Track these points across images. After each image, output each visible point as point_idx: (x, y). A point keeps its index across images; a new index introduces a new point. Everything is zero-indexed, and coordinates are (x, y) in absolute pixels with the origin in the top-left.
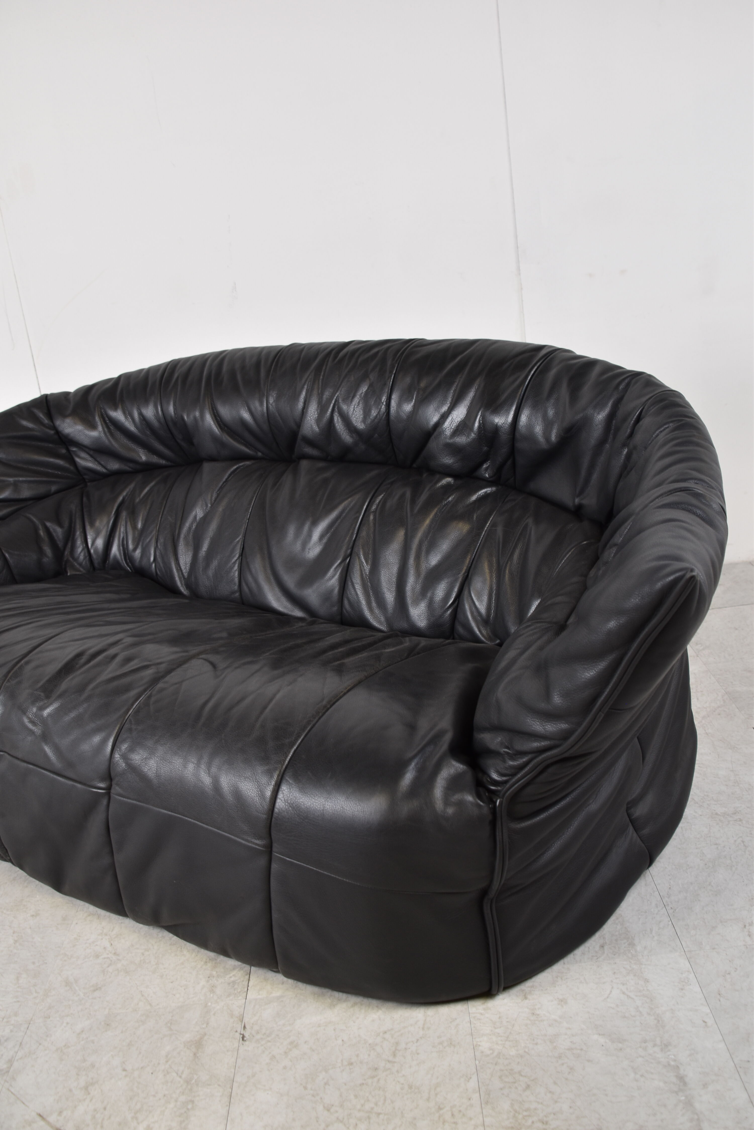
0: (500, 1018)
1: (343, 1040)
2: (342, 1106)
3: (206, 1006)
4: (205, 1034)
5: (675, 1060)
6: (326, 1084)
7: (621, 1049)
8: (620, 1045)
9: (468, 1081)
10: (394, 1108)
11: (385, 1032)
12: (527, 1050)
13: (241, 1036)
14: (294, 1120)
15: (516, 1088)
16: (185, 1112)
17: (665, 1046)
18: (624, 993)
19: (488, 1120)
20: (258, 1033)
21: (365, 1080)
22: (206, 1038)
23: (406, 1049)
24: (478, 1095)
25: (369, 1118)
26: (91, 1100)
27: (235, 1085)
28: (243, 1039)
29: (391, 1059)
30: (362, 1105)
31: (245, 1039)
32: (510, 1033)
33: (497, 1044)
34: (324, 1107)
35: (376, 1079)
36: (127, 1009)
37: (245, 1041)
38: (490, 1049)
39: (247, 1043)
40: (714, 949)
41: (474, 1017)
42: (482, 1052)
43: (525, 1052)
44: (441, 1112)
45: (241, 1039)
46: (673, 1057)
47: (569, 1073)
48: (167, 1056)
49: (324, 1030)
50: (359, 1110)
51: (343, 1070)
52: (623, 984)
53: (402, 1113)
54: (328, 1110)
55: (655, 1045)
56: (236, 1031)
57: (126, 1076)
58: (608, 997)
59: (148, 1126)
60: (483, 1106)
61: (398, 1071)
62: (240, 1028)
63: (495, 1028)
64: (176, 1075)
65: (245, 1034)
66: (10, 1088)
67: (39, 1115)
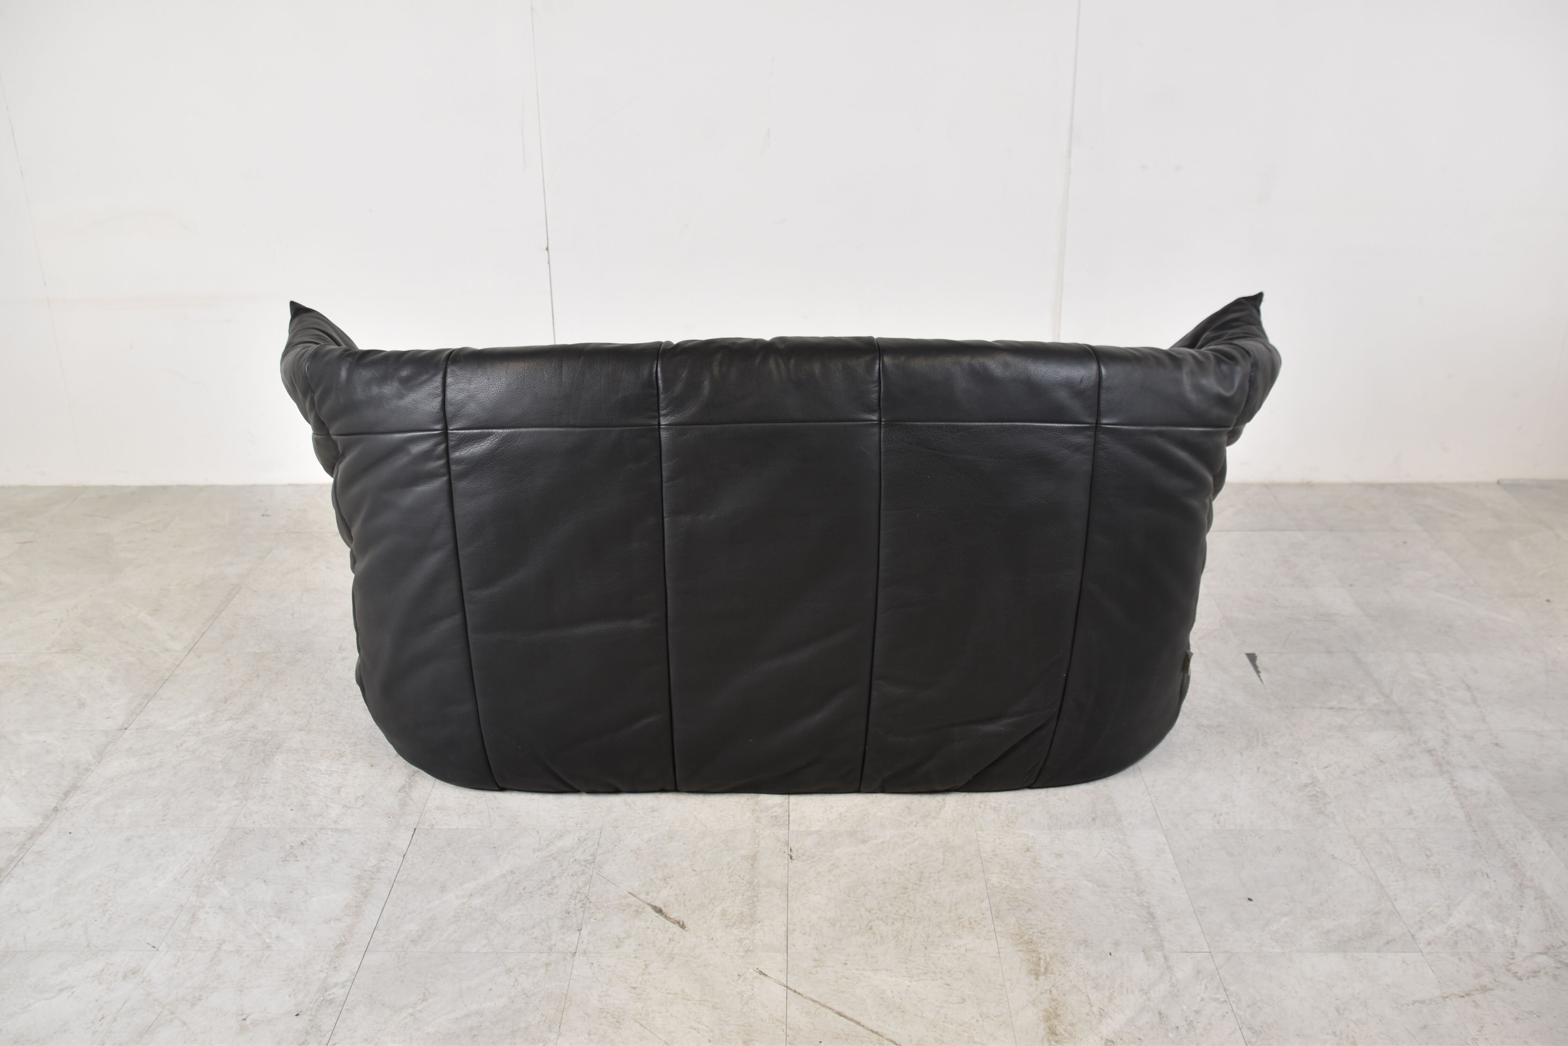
0: (1007, 862)
1: (876, 867)
2: (880, 909)
3: (755, 832)
4: (758, 851)
5: (1147, 903)
6: (866, 894)
7: (1105, 892)
8: (1105, 889)
9: (982, 903)
10: (923, 915)
11: (911, 864)
12: (1029, 886)
13: (789, 856)
14: (842, 915)
15: (1020, 910)
16: (752, 903)
17: (1141, 893)
18: (1110, 854)
19: (998, 929)
20: (803, 855)
21: (897, 895)
22: (759, 854)
23: (929, 877)
24: (990, 911)
26: (671, 887)
27: (790, 889)
28: (791, 858)
29: (917, 882)
30: (897, 910)
32: (1016, 874)
33: (1005, 880)
34: (866, 909)
35: (906, 895)
37: (793, 859)
38: (999, 883)
39: (795, 861)
40: (1187, 830)
41: (985, 860)
42: (993, 884)
43: (1028, 887)
44: (961, 920)
46: (1146, 900)
47: (1063, 904)
48: (729, 864)
49: (860, 858)
50: (895, 913)
51: (879, 887)
52: (1110, 848)
54: (870, 911)
55: (1132, 892)
56: (785, 852)
57: (696, 874)
58: (1097, 856)
59: (724, 909)
60: (994, 919)
61: (924, 891)
62: (788, 851)
63: (1003, 869)
64: (739, 877)
65: (792, 855)
66: (599, 873)
67: (630, 893)
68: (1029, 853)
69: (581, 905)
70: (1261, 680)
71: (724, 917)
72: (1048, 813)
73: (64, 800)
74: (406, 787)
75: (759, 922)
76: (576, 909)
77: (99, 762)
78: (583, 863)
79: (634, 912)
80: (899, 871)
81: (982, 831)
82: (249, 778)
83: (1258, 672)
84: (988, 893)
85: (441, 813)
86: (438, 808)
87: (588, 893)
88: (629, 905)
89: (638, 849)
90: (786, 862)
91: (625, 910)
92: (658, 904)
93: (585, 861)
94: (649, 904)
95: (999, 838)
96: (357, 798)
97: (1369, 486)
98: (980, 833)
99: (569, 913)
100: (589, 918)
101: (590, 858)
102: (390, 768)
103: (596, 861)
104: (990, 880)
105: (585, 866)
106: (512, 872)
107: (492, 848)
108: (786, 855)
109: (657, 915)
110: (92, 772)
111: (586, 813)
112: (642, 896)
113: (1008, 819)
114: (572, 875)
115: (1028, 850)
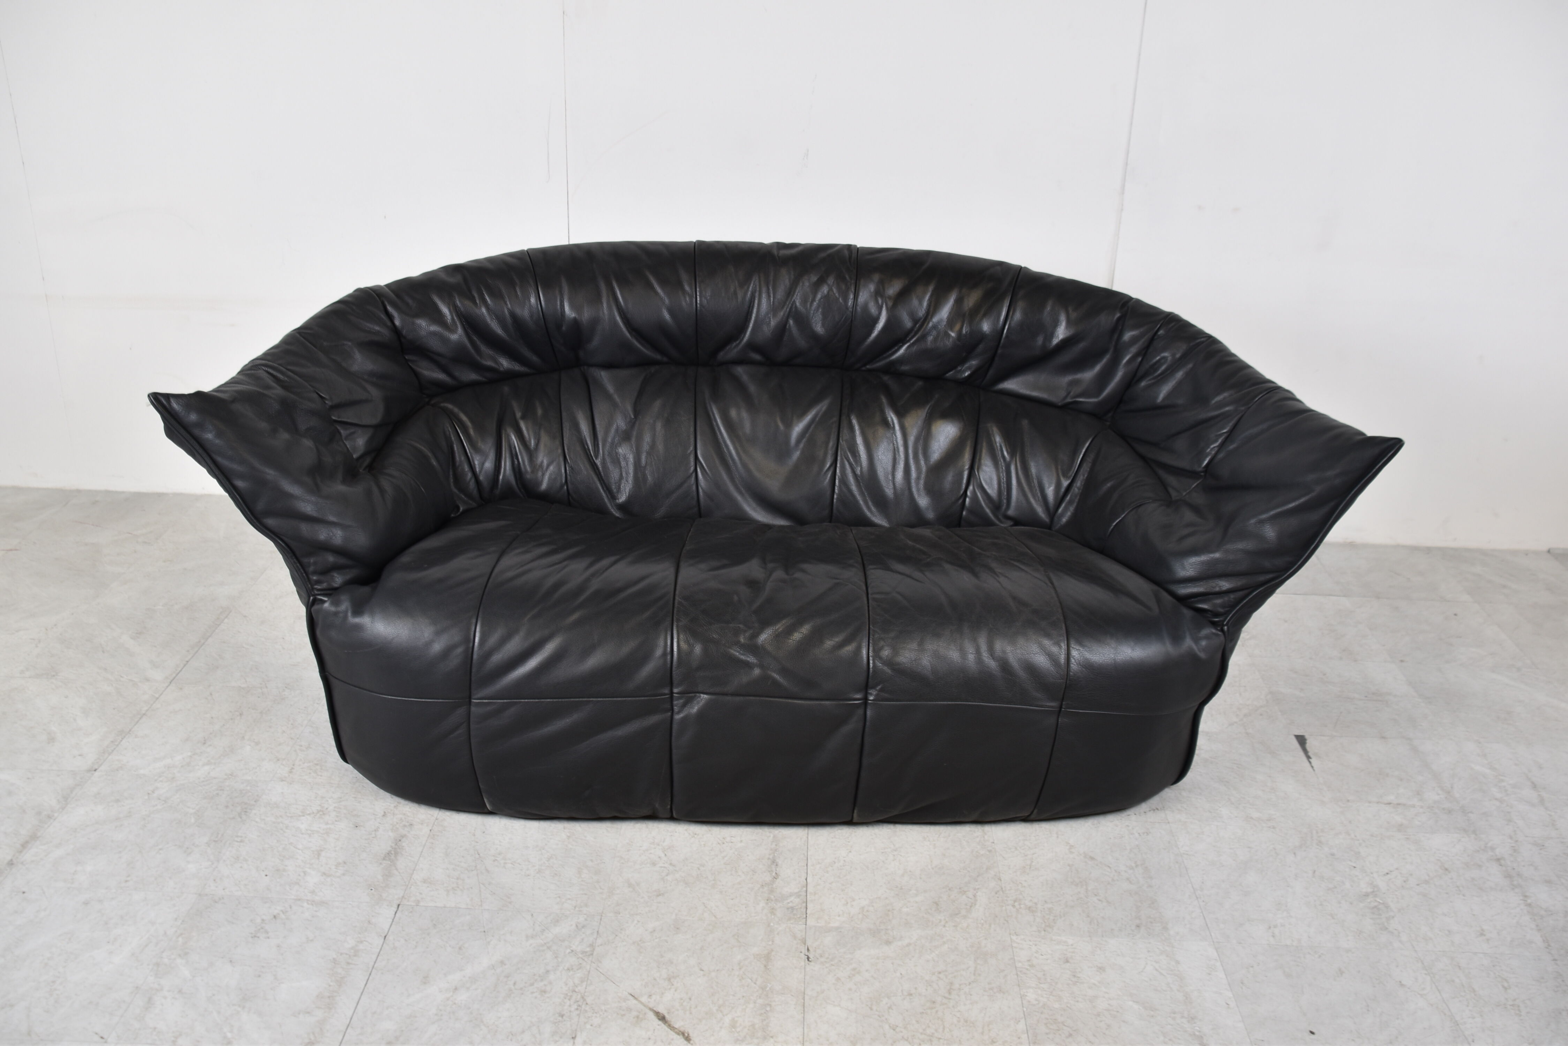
0: (1044, 974)
1: (901, 974)
2: (905, 1028)
3: (769, 925)
4: (772, 950)
5: (1199, 1031)
6: (890, 1008)
7: (1153, 1017)
8: (1152, 1013)
9: (1017, 1024)
10: (952, 1036)
11: (940, 973)
12: (1069, 1005)
13: (806, 957)
14: (864, 1033)
15: (1060, 1035)
16: (765, 1013)
17: (1192, 1019)
18: (1156, 970)
20: (821, 956)
21: (925, 1010)
22: (773, 953)
23: (960, 989)
24: (1026, 1035)
25: (931, 1041)
26: (676, 990)
27: (807, 997)
28: (808, 960)
29: (947, 995)
30: (924, 1030)
31: (810, 960)
32: (1054, 989)
33: (1042, 996)
34: (890, 1027)
35: (934, 1010)
36: (693, 917)
37: (810, 961)
38: (1036, 1000)
39: (812, 963)
40: (1240, 944)
41: (1021, 972)
42: (1029, 1002)
43: (1067, 1006)
45: (806, 960)
46: (1198, 1028)
47: (1107, 1029)
48: (739, 964)
49: (883, 962)
50: (922, 1034)
51: (904, 999)
52: (1156, 962)
53: (960, 1040)
54: (894, 1030)
55: (1182, 1017)
56: (801, 952)
57: (704, 975)
58: (1142, 971)
59: (733, 1019)
61: (953, 1007)
62: (804, 951)
63: (1040, 984)
64: (750, 981)
65: (809, 955)
66: (598, 968)
67: (631, 995)
68: (1068, 964)
69: (576, 1007)
70: (1312, 767)
71: (733, 1030)
72: (1088, 916)
73: (21, 852)
74: (392, 854)
75: (772, 1037)
76: (570, 1011)
77: (63, 809)
78: (580, 956)
79: (634, 1018)
80: (926, 981)
81: (1017, 935)
82: (222, 835)
83: (1308, 757)
84: (1024, 1012)
85: (428, 887)
86: (425, 881)
87: (585, 992)
88: (629, 1010)
89: (640, 941)
90: (803, 964)
91: (624, 1015)
92: (661, 1010)
93: (583, 952)
94: (651, 1010)
95: (1036, 945)
96: (338, 865)
97: (1414, 549)
98: (1014, 938)
99: (562, 1016)
100: (585, 1023)
101: (588, 949)
102: (375, 831)
103: (595, 953)
104: (1026, 996)
105: (582, 958)
106: (502, 963)
107: (481, 932)
108: (802, 955)
109: (660, 1022)
110: (55, 819)
111: (586, 894)
112: (644, 999)
113: (1045, 922)
114: (568, 969)
115: (1067, 961)
